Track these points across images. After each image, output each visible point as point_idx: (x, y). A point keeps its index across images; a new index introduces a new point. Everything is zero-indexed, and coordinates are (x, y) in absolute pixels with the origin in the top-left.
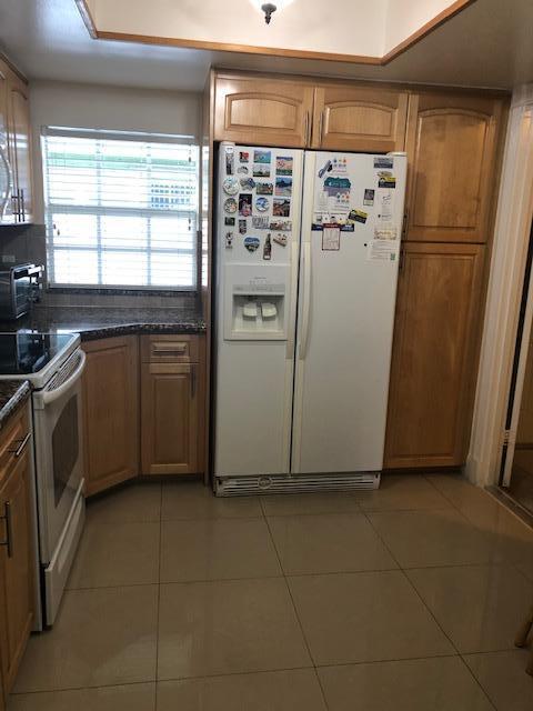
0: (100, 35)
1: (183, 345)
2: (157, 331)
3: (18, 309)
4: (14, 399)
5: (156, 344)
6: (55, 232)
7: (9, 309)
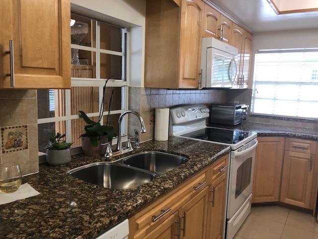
0: (280, 13)
1: (307, 145)
2: (294, 136)
3: (235, 122)
4: (223, 151)
5: (293, 143)
6: (256, 92)
7: (232, 121)
